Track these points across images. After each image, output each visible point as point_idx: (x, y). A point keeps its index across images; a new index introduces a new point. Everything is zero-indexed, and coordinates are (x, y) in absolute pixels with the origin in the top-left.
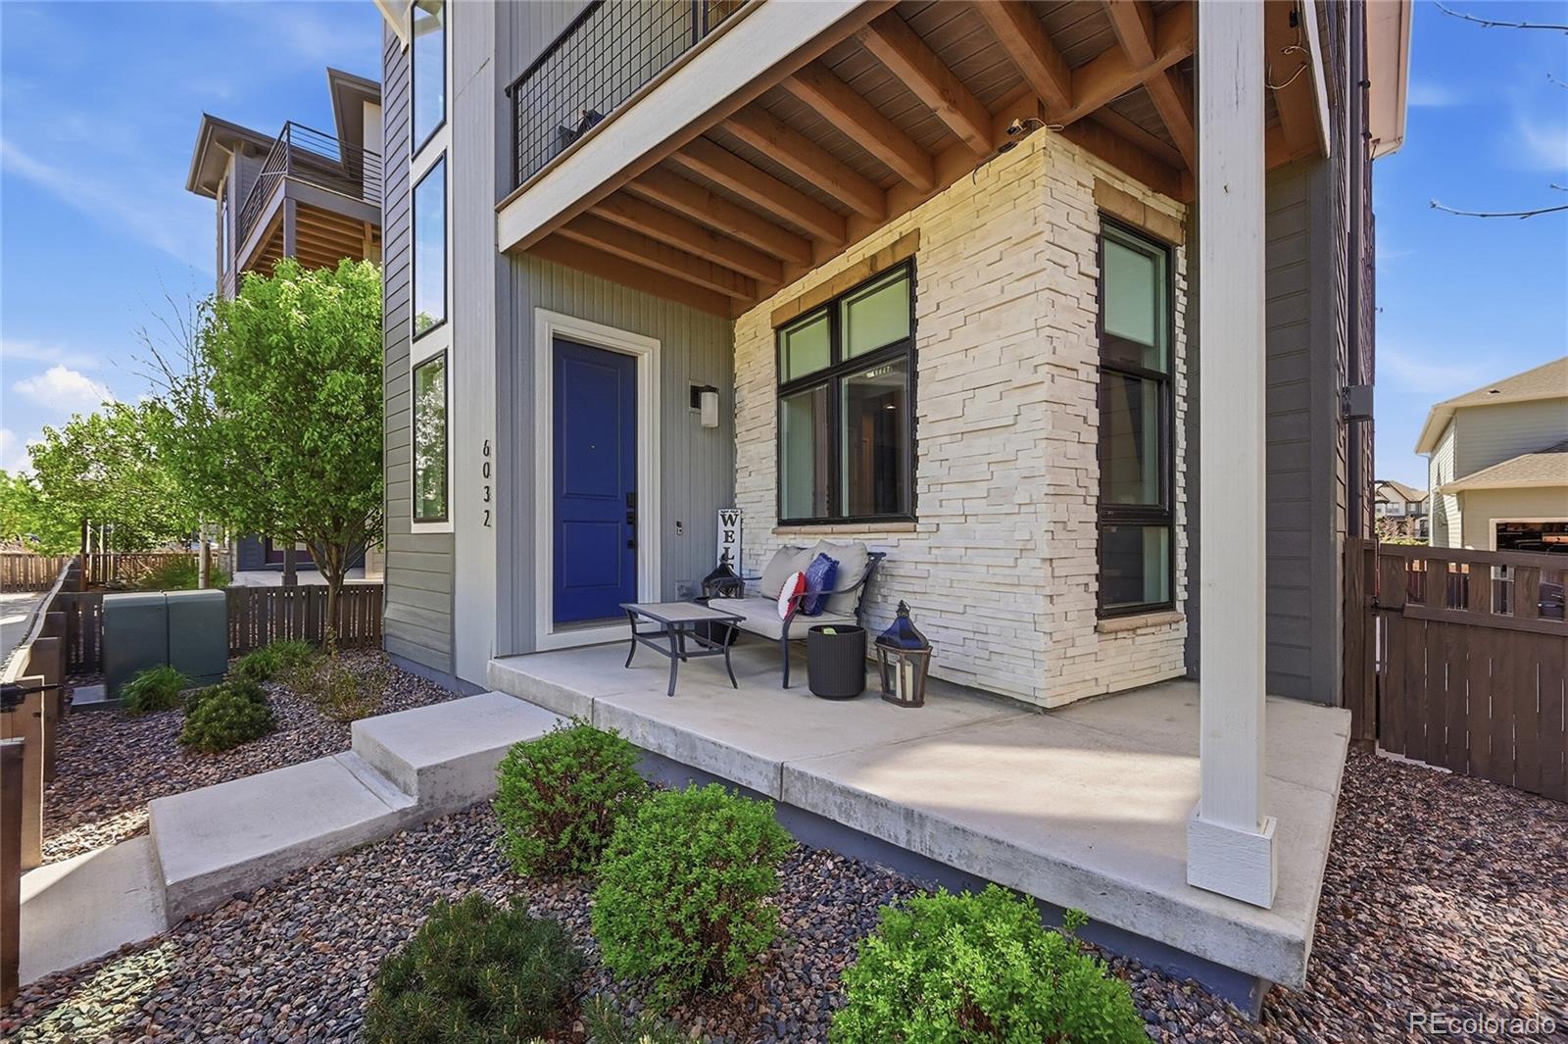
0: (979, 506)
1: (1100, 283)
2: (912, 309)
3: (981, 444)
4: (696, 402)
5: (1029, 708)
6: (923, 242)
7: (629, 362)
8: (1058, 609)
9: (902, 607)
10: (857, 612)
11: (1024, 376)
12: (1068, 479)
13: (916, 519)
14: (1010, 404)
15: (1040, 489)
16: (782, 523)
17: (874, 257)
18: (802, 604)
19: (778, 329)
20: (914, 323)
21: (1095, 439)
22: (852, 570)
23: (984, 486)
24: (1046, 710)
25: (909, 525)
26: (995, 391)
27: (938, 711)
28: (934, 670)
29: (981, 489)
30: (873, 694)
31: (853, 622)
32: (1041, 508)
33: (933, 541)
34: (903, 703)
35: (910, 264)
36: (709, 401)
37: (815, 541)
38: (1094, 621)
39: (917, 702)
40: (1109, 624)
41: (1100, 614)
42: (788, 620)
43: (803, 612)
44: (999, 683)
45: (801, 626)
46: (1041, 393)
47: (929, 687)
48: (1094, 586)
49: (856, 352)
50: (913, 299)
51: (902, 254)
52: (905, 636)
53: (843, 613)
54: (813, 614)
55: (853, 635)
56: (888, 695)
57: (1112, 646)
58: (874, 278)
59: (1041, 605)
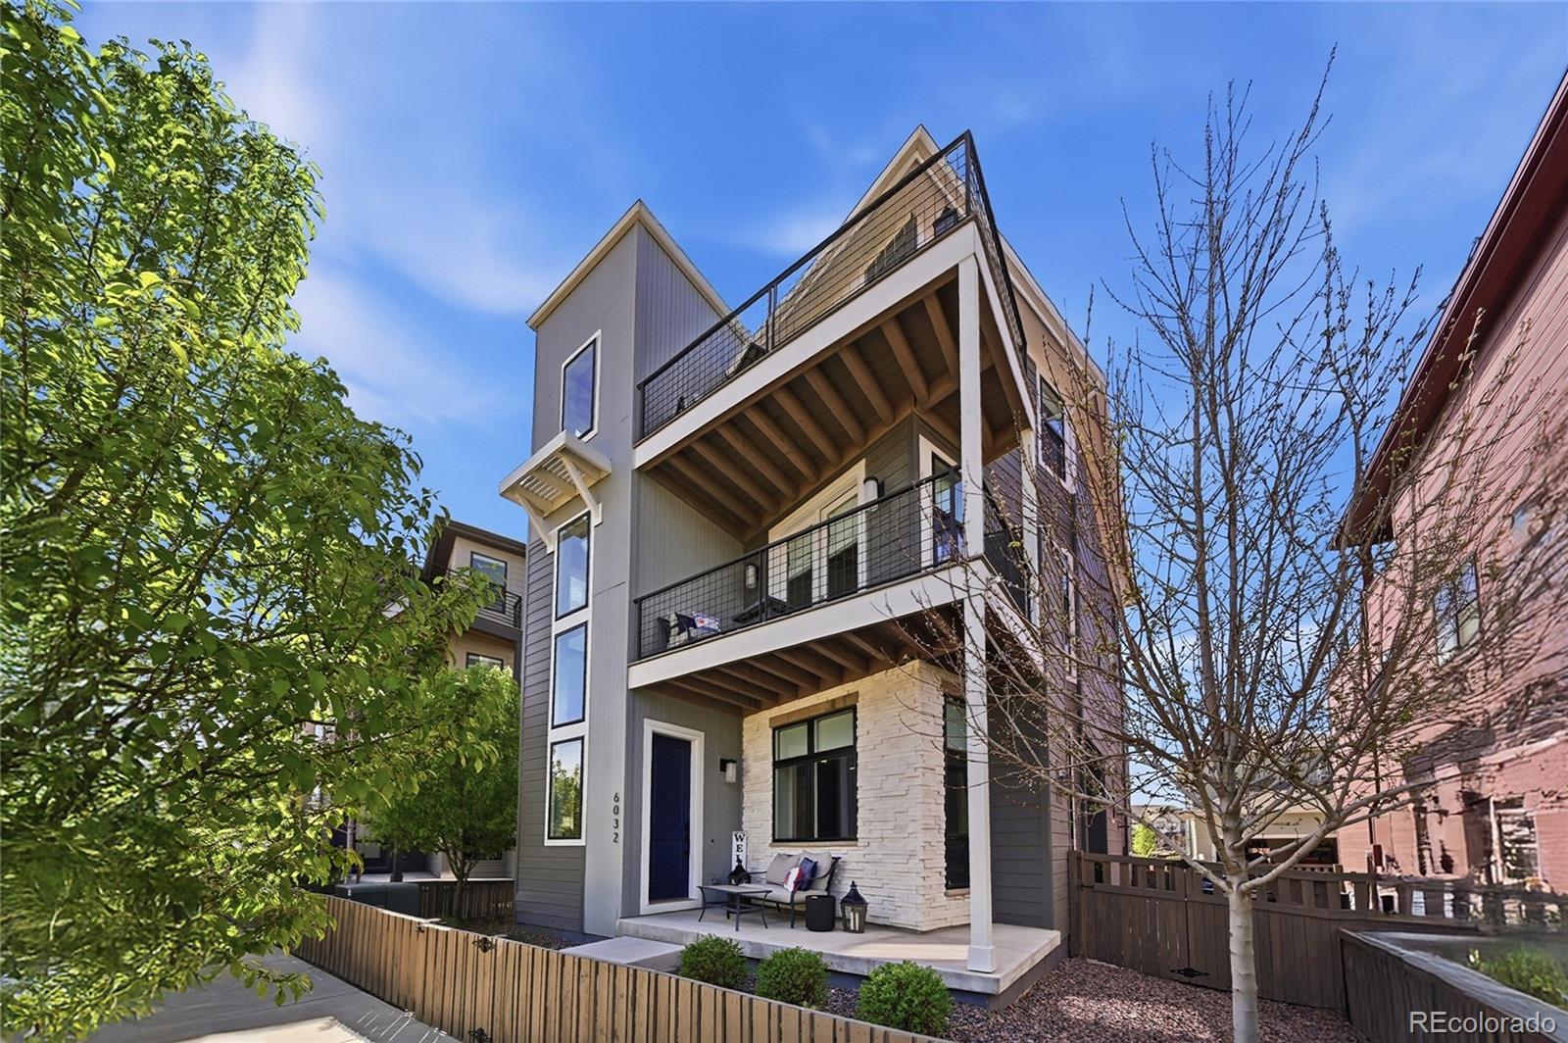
0: (890, 834)
1: (944, 727)
2: (855, 732)
3: (891, 802)
4: (723, 769)
5: (914, 932)
6: (860, 699)
7: (686, 745)
8: (929, 882)
9: (853, 885)
10: (827, 889)
11: (911, 772)
12: (931, 822)
13: (857, 840)
14: (904, 786)
15: (918, 826)
16: (774, 840)
17: (833, 701)
18: (802, 884)
19: (774, 730)
20: (855, 739)
21: (943, 802)
22: (825, 866)
23: (892, 823)
24: (923, 933)
25: (854, 843)
26: (897, 778)
27: (869, 935)
28: (868, 919)
29: (891, 825)
30: (838, 930)
31: (826, 893)
32: (919, 835)
33: (867, 850)
34: (854, 931)
35: (854, 709)
36: (731, 768)
37: (798, 851)
38: (944, 890)
39: (861, 931)
40: (951, 892)
41: (947, 887)
42: (793, 893)
43: (800, 889)
44: (902, 920)
45: (801, 896)
46: (918, 781)
47: (865, 926)
48: (944, 873)
49: (821, 750)
50: (855, 727)
51: (849, 703)
52: (855, 899)
53: (820, 890)
54: (806, 890)
55: (829, 900)
56: (847, 929)
57: (953, 903)
58: (834, 710)
59: (921, 882)
